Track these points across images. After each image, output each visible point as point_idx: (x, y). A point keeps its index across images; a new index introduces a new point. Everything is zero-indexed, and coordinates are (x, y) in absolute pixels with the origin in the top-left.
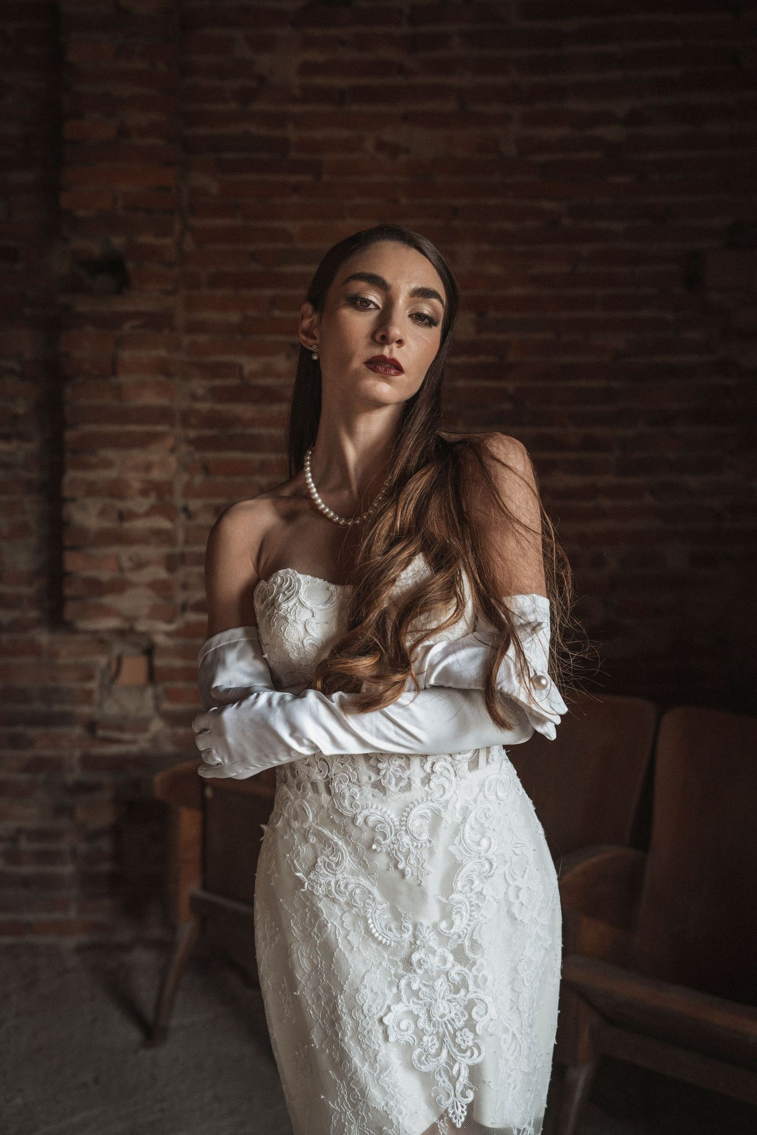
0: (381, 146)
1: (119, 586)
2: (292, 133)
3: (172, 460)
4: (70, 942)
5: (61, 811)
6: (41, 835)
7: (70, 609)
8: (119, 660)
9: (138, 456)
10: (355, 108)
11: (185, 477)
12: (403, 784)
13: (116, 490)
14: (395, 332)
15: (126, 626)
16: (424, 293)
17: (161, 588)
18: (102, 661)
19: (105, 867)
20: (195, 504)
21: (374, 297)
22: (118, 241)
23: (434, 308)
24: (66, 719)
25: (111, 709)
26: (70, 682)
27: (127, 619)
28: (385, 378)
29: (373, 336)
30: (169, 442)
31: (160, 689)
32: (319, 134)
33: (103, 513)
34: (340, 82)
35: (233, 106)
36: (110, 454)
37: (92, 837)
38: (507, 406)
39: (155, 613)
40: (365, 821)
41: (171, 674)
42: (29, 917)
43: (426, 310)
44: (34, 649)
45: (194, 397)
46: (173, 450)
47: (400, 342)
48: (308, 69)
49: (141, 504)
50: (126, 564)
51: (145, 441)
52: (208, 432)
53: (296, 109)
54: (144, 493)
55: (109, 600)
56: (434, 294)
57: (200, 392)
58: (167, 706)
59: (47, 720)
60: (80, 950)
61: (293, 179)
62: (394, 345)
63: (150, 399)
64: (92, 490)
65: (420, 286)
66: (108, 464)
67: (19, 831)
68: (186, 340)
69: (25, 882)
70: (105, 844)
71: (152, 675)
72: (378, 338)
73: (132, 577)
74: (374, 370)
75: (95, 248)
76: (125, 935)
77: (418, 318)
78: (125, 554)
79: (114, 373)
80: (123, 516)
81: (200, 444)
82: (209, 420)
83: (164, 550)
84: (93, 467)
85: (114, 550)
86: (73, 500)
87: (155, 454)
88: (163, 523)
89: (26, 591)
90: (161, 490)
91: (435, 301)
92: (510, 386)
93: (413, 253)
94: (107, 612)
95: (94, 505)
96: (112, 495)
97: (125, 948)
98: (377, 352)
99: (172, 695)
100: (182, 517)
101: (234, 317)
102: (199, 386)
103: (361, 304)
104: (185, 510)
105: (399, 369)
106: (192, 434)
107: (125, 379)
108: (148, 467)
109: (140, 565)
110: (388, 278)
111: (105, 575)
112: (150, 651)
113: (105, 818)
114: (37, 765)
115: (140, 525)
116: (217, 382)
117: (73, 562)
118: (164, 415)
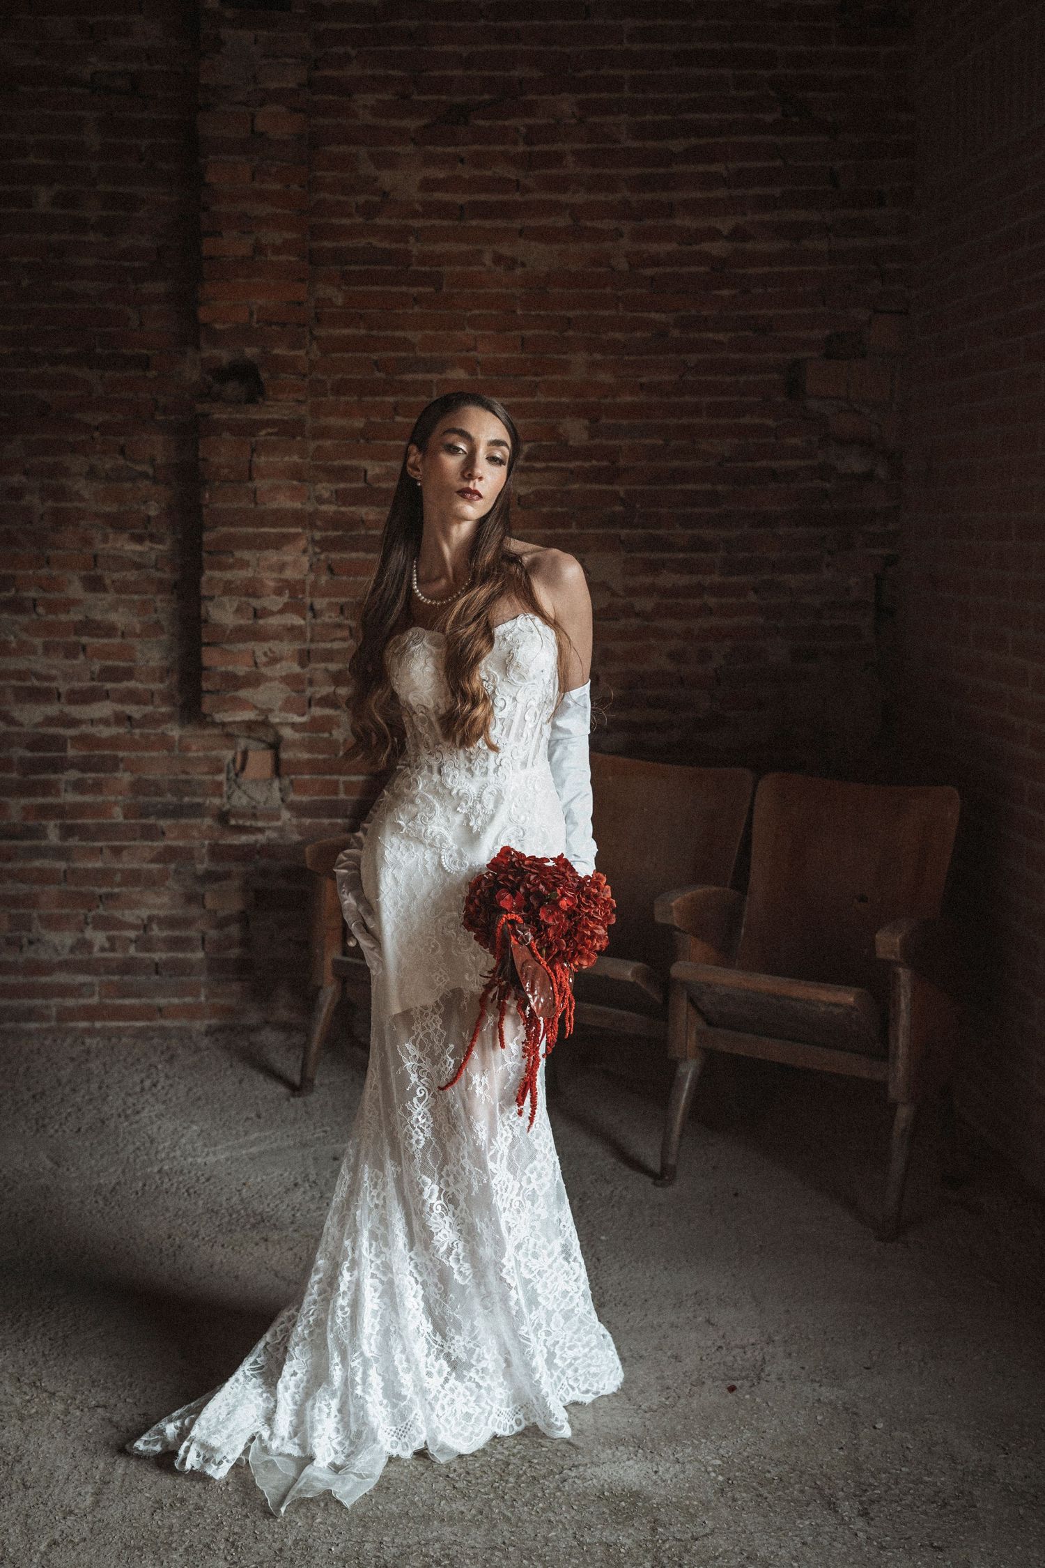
0: (498, 259)
1: (254, 680)
2: (415, 247)
3: (305, 560)
4: (200, 1025)
5: (192, 898)
6: (171, 922)
7: (207, 703)
8: (245, 754)
9: (273, 556)
10: (474, 223)
11: (312, 577)
12: (484, 770)
13: (251, 589)
14: (479, 471)
15: (260, 718)
16: (497, 443)
17: (292, 681)
18: (228, 755)
19: (235, 953)
20: (320, 603)
21: (462, 446)
22: (251, 352)
23: (503, 453)
24: (197, 810)
25: (240, 800)
26: (199, 775)
27: (262, 711)
28: (470, 501)
29: (463, 474)
30: (302, 543)
31: (286, 782)
32: (440, 248)
33: (239, 610)
34: (461, 198)
35: (359, 220)
36: (246, 555)
37: (221, 924)
38: (618, 508)
39: (288, 706)
40: (458, 793)
41: (297, 766)
42: (161, 1001)
43: (498, 455)
44: (165, 742)
45: (320, 500)
46: (305, 551)
47: (481, 478)
48: (428, 185)
49: (274, 602)
50: (262, 659)
51: (279, 542)
52: (332, 534)
53: (416, 223)
54: (279, 592)
55: (243, 693)
56: (503, 443)
57: (326, 495)
58: (293, 797)
59: (177, 812)
60: (210, 1032)
61: (414, 290)
62: (477, 480)
63: (284, 502)
64: (229, 589)
65: (494, 438)
66: (244, 564)
67: (151, 919)
68: (312, 445)
69: (157, 968)
70: (234, 930)
71: (278, 769)
72: (466, 475)
73: (266, 671)
74: (464, 497)
75: (224, 356)
76: (253, 1018)
77: (492, 460)
78: (260, 648)
79: (251, 479)
80: (257, 614)
81: (326, 545)
82: (335, 522)
83: (297, 646)
84: (231, 567)
85: (251, 645)
86: (211, 598)
87: (289, 554)
88: (297, 621)
89: (156, 686)
90: (293, 588)
91: (504, 448)
92: (620, 489)
93: (489, 414)
94: (243, 704)
95: (231, 603)
96: (248, 595)
97: (253, 1029)
98: (465, 485)
99: (299, 787)
100: (309, 615)
101: (359, 423)
102: (324, 489)
103: (453, 450)
104: (312, 608)
105: (480, 496)
106: (318, 535)
107: (261, 484)
108: (282, 567)
109: (274, 660)
110: (473, 434)
111: (242, 670)
112: (275, 746)
113: (234, 905)
114: (170, 854)
115: (274, 621)
116: (342, 486)
117: (210, 657)
118: (297, 518)
